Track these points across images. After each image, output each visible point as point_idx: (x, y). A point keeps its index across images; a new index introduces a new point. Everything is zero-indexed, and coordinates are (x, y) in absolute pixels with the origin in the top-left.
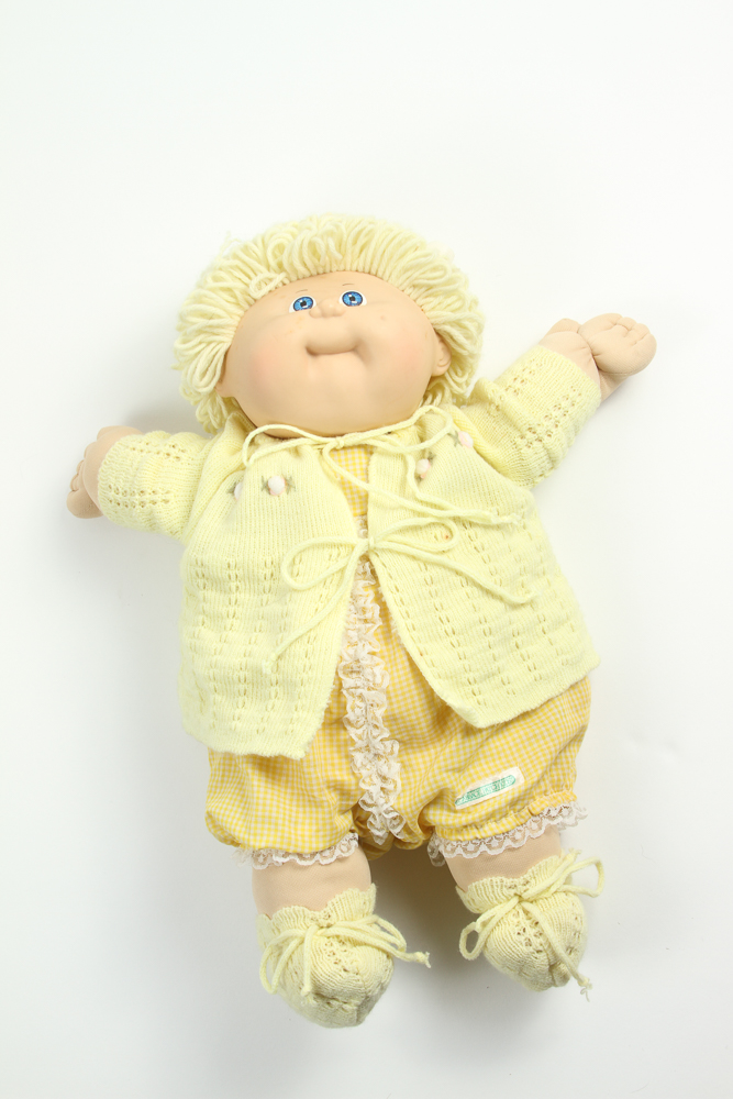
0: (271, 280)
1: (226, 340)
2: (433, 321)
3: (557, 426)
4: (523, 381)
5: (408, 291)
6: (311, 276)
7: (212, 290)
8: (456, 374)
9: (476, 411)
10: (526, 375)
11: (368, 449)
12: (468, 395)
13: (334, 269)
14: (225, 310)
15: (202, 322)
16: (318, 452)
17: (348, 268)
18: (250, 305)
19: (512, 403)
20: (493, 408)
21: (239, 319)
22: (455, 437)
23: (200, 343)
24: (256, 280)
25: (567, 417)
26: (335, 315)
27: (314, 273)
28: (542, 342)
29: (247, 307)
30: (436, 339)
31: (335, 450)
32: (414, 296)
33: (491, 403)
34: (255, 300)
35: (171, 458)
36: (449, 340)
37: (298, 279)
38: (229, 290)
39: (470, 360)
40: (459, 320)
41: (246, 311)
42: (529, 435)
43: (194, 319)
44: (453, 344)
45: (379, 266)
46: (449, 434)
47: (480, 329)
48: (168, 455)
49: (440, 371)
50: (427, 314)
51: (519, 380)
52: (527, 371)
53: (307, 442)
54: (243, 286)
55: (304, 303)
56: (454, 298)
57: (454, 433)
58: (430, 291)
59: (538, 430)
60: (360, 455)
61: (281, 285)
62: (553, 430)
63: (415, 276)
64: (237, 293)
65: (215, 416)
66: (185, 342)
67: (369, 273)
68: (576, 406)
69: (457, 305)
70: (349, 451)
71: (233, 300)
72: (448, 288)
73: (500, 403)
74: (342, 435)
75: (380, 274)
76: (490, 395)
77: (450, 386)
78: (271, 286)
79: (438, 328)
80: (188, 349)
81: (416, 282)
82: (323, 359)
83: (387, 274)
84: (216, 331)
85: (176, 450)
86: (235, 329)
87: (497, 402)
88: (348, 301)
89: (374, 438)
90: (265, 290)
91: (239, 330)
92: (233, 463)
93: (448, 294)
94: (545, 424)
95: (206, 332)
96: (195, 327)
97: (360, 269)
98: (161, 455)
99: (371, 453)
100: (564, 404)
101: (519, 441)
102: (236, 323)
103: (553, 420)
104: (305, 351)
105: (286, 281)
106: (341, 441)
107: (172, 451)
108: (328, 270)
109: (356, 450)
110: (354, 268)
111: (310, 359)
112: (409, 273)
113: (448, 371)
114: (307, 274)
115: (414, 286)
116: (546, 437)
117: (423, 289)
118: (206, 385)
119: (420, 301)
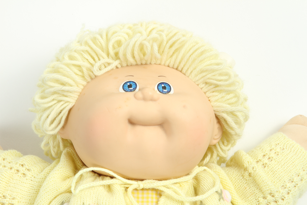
0: (109, 64)
1: (71, 101)
2: (215, 109)
3: (288, 193)
4: (269, 158)
5: (202, 86)
6: (137, 65)
7: (67, 65)
8: (223, 143)
9: (234, 172)
10: (272, 155)
11: (159, 193)
12: (228, 158)
13: (153, 63)
14: (74, 81)
15: (58, 87)
16: (124, 189)
17: (163, 63)
18: (92, 79)
19: (261, 173)
20: (246, 174)
21: (82, 87)
22: (220, 194)
23: (53, 100)
24: (98, 64)
25: (297, 188)
26: (152, 100)
27: (139, 63)
28: (281, 129)
29: (89, 79)
30: (215, 121)
31: (136, 189)
32: (205, 90)
33: (246, 169)
34: (95, 76)
35: (20, 174)
36: (223, 123)
37: (127, 66)
38: (79, 66)
39: (235, 137)
40: (234, 111)
41: (88, 82)
42: (269, 197)
43: (52, 84)
44: (226, 126)
45: (184, 66)
46: (217, 192)
47: (246, 118)
48: (18, 171)
49: (215, 142)
50: (212, 104)
51: (267, 157)
52: (273, 151)
53: (118, 182)
54: (89, 65)
55: (130, 86)
56: (232, 95)
57: (219, 191)
58: (217, 89)
59: (276, 195)
60: (153, 196)
61: (115, 68)
62: (286, 196)
63: (209, 76)
64: (84, 70)
65: (54, 147)
66: (43, 98)
67: (177, 69)
68: (303, 181)
69: (234, 100)
70: (145, 192)
71: (80, 73)
72: (229, 88)
73: (252, 172)
74: (142, 180)
75: (184, 71)
76: (246, 164)
77: (217, 151)
78: (109, 68)
79: (218, 114)
80: (44, 103)
81: (208, 81)
82: (139, 128)
83: (189, 71)
84: (65, 94)
85: (24, 168)
86: (79, 94)
87: (250, 170)
88: (161, 89)
89: (164, 186)
90: (104, 70)
91: (81, 95)
92: (64, 186)
93: (229, 92)
94: (281, 191)
95: (59, 93)
96: (52, 90)
97: (171, 65)
98: (13, 170)
99: (160, 195)
100: (296, 179)
101: (261, 200)
102: (80, 90)
103: (287, 189)
104: (127, 121)
105: (119, 66)
106: (142, 185)
107: (21, 168)
108: (148, 63)
109: (150, 192)
110: (167, 64)
111: (129, 127)
112: (204, 74)
113: (218, 143)
114: (134, 63)
115: (206, 83)
116: (280, 200)
117: (212, 87)
118: (52, 130)
119: (208, 94)
